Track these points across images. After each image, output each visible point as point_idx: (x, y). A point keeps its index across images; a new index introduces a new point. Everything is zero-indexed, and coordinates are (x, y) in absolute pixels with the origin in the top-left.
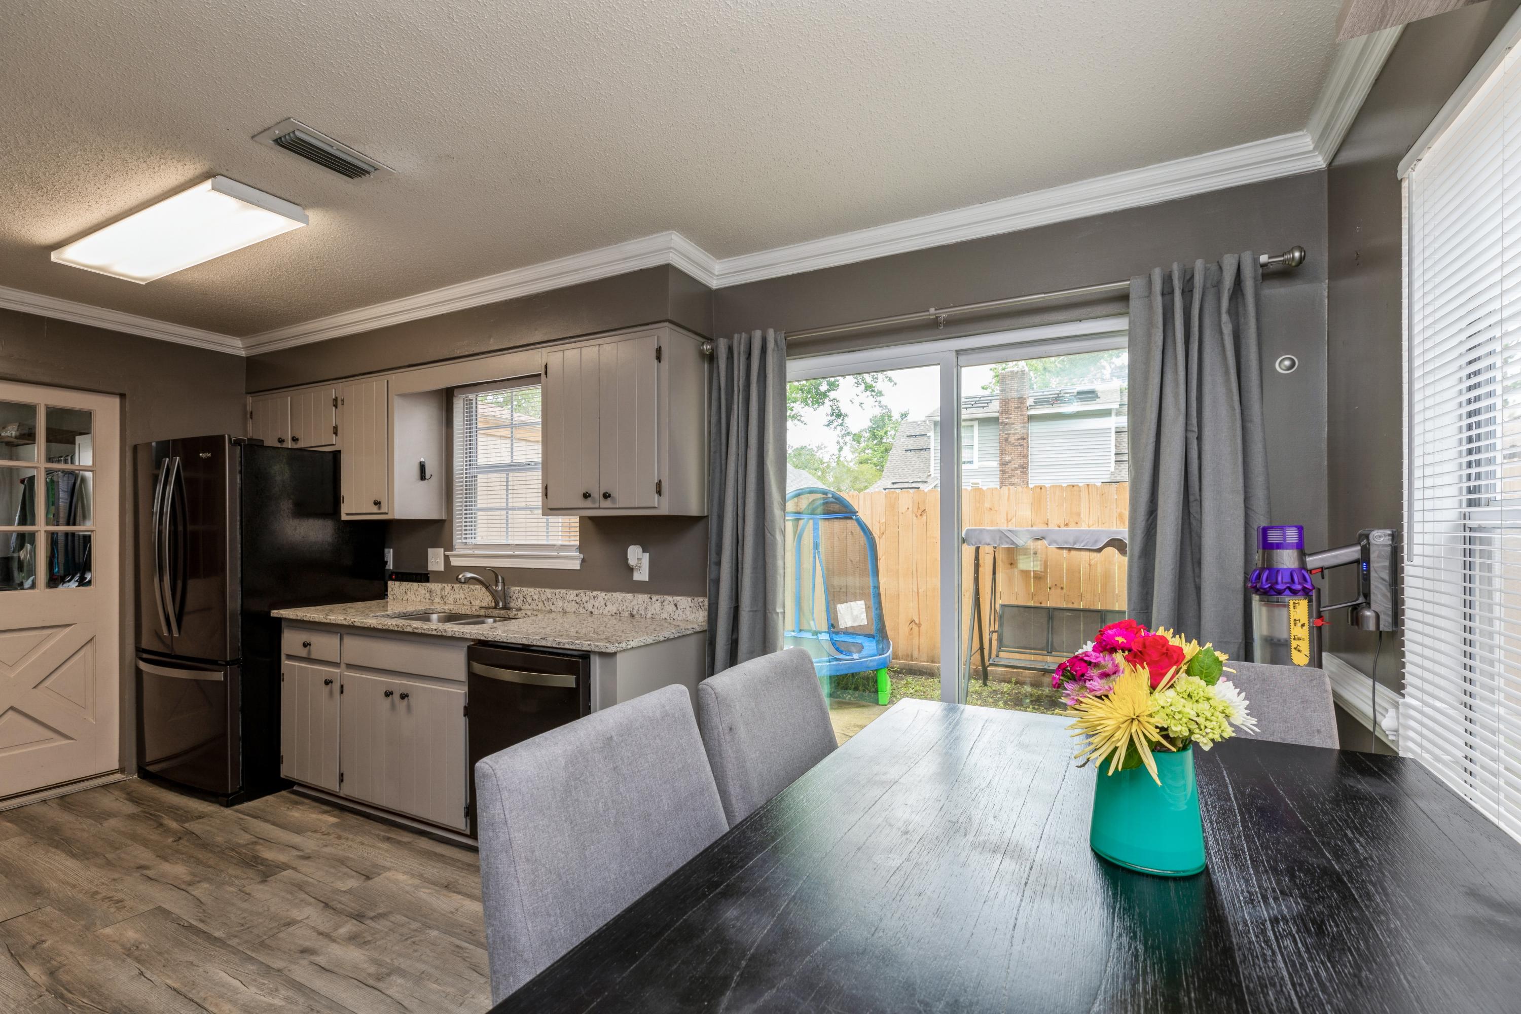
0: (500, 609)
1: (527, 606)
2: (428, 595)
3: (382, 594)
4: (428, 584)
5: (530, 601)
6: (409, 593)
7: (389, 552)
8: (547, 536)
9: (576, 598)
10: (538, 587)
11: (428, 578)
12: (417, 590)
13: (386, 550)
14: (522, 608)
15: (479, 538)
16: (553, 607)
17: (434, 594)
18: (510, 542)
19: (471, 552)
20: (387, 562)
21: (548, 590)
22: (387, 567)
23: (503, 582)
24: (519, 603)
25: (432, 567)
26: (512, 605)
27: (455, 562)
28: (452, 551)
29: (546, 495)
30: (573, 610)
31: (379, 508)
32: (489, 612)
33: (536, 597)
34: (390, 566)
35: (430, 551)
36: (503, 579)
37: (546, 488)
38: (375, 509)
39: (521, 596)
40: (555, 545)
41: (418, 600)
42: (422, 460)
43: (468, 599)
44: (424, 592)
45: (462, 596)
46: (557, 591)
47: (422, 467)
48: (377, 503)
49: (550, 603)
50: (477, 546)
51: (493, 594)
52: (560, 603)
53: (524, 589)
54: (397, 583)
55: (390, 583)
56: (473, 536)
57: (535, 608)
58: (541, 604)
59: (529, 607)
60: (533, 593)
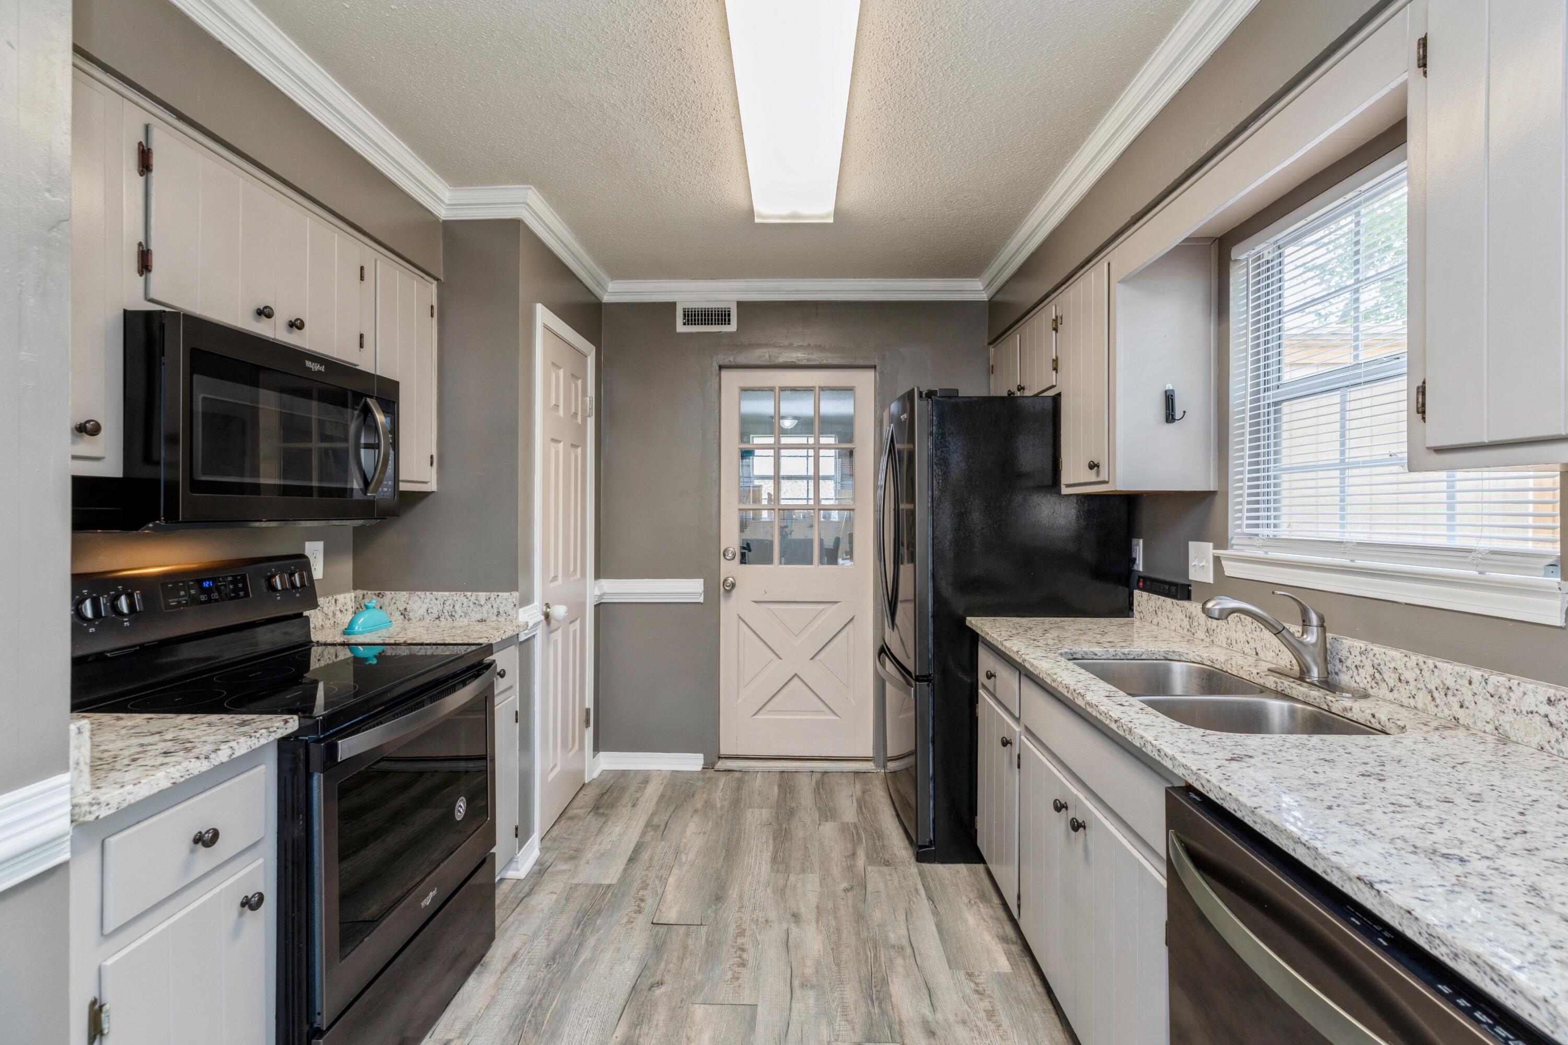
0: (1312, 684)
1: (1383, 691)
2: (1186, 622)
3: (1126, 610)
4: (1186, 603)
5: (1391, 679)
6: (1159, 613)
7: (1138, 545)
8: (1451, 527)
9: (1545, 709)
10: (1416, 651)
11: (1189, 592)
12: (1170, 611)
13: (1135, 541)
14: (1371, 691)
15: (1284, 527)
16: (1460, 714)
17: (1196, 624)
18: (1347, 537)
19: (1260, 554)
20: (1135, 559)
21: (1443, 665)
22: (1135, 568)
23: (1322, 625)
24: (1362, 680)
25: (1195, 575)
26: (1345, 679)
27: (1231, 569)
28: (1226, 548)
29: (1422, 410)
30: (1535, 740)
31: (1098, 474)
32: (1286, 684)
33: (1408, 675)
34: (1139, 566)
35: (1192, 545)
36: (1322, 619)
37: (1422, 390)
38: (1091, 476)
39: (1368, 664)
40: (1470, 551)
41: (1173, 628)
42: (1169, 387)
43: (1252, 645)
44: (1180, 616)
45: (1242, 637)
46: (1476, 674)
47: (1169, 399)
48: (1093, 466)
49: (1454, 702)
50: (1276, 542)
51: (1295, 648)
52: (1487, 710)
53: (1377, 649)
54: (1145, 594)
55: (1137, 593)
56: (1272, 521)
57: (1406, 702)
58: (1422, 699)
59: (1390, 696)
60: (1399, 664)
